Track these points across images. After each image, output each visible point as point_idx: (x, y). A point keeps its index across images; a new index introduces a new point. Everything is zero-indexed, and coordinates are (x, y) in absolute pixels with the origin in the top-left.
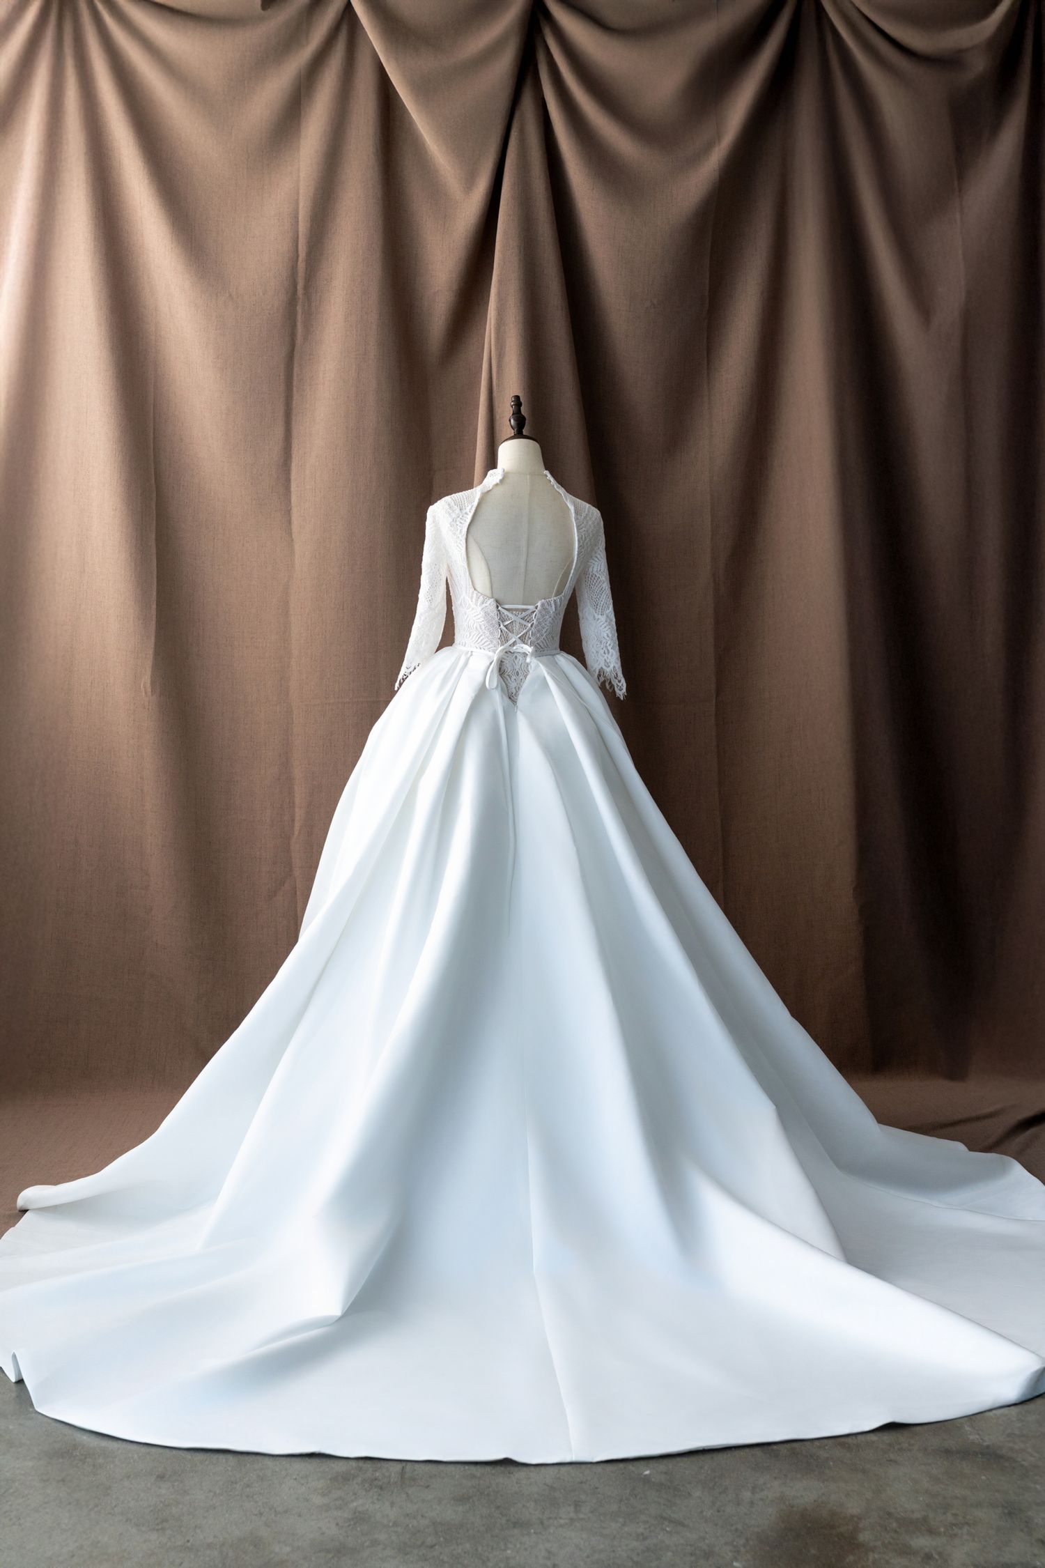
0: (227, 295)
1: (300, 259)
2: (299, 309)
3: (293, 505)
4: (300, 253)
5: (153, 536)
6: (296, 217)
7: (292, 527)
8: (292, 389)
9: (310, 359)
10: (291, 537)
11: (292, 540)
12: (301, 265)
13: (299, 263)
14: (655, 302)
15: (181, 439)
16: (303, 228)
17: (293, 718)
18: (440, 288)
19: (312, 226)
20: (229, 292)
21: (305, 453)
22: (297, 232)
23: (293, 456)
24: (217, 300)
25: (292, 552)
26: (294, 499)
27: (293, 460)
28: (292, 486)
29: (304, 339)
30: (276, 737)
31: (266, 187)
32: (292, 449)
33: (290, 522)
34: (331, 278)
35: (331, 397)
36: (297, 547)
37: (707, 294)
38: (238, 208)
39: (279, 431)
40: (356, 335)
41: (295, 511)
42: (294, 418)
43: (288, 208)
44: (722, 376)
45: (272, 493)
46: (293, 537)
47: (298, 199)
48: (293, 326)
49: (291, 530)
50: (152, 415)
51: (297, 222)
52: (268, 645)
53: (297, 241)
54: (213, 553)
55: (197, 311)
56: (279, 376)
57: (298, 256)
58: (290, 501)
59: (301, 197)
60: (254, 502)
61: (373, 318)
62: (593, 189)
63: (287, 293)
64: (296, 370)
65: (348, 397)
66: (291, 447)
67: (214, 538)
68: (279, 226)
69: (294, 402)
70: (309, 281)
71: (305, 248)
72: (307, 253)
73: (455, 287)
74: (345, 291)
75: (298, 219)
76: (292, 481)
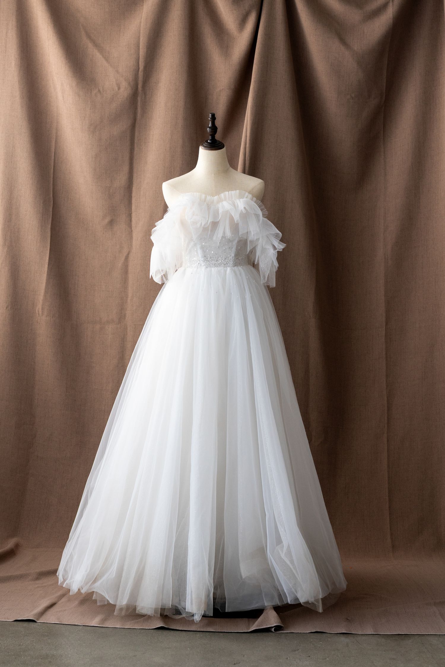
0: (97, 90)
1: (140, 70)
2: (139, 99)
3: (133, 211)
4: (140, 67)
5: (49, 226)
6: (138, 46)
7: (132, 223)
8: (134, 145)
9: (145, 128)
10: (131, 228)
11: (132, 231)
12: (141, 74)
13: (139, 73)
14: (353, 95)
15: (70, 173)
16: (142, 52)
17: (127, 332)
18: (223, 88)
19: (147, 51)
20: (99, 88)
21: (140, 182)
22: (139, 54)
23: (134, 183)
24: (91, 93)
25: (131, 238)
26: (133, 207)
27: (134, 185)
28: (133, 200)
29: (142, 116)
30: (117, 342)
31: (121, 30)
32: (133, 179)
33: (131, 220)
34: (158, 82)
35: (156, 149)
36: (134, 235)
37: (384, 91)
38: (105, 42)
39: (126, 168)
40: (171, 114)
41: (134, 215)
42: (135, 161)
43: (134, 41)
44: (392, 140)
45: (121, 203)
46: (132, 229)
47: (139, 36)
48: (136, 108)
49: (131, 225)
50: (53, 158)
51: (139, 49)
52: (115, 290)
53: (139, 60)
54: (86, 237)
55: (80, 99)
56: (127, 137)
57: (139, 69)
58: (131, 208)
59: (141, 35)
60: (110, 208)
61: (181, 103)
62: (316, 29)
63: (132, 89)
64: (137, 134)
65: (165, 149)
66: (132, 178)
67: (87, 229)
68: (128, 52)
69: (135, 152)
70: (145, 83)
71: (143, 64)
72: (144, 67)
73: (233, 87)
74: (166, 89)
75: (139, 47)
76: (132, 197)
